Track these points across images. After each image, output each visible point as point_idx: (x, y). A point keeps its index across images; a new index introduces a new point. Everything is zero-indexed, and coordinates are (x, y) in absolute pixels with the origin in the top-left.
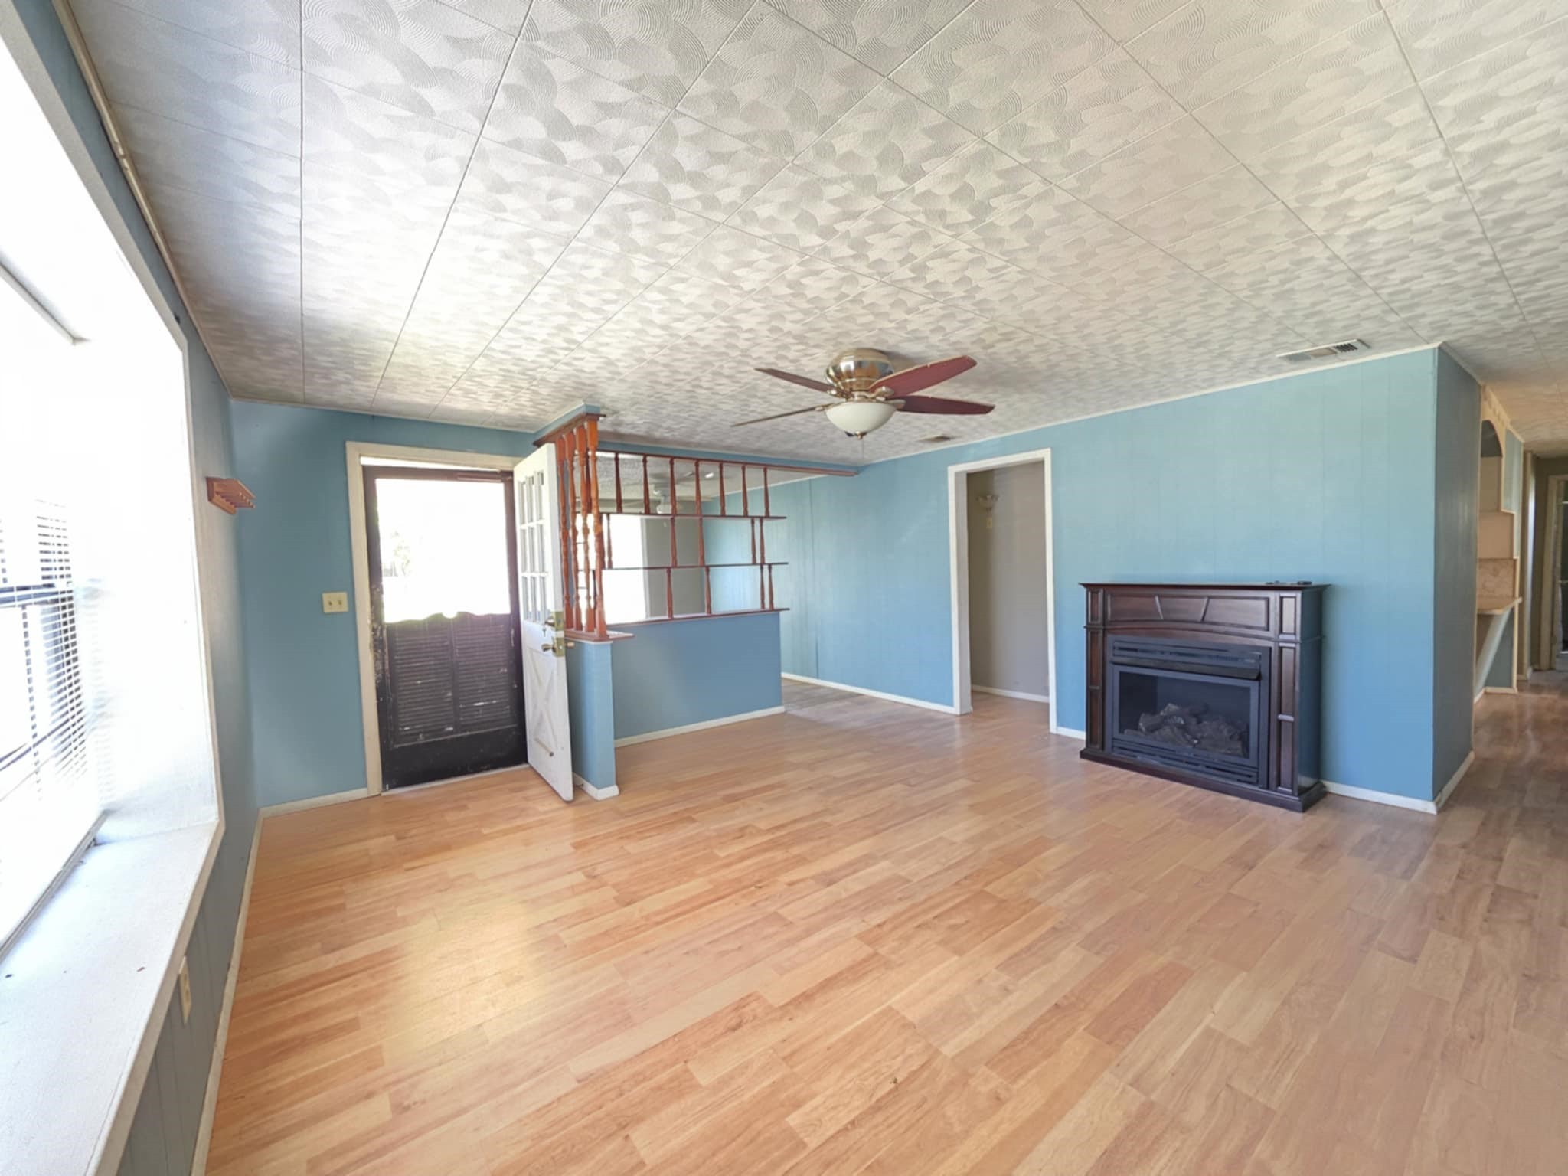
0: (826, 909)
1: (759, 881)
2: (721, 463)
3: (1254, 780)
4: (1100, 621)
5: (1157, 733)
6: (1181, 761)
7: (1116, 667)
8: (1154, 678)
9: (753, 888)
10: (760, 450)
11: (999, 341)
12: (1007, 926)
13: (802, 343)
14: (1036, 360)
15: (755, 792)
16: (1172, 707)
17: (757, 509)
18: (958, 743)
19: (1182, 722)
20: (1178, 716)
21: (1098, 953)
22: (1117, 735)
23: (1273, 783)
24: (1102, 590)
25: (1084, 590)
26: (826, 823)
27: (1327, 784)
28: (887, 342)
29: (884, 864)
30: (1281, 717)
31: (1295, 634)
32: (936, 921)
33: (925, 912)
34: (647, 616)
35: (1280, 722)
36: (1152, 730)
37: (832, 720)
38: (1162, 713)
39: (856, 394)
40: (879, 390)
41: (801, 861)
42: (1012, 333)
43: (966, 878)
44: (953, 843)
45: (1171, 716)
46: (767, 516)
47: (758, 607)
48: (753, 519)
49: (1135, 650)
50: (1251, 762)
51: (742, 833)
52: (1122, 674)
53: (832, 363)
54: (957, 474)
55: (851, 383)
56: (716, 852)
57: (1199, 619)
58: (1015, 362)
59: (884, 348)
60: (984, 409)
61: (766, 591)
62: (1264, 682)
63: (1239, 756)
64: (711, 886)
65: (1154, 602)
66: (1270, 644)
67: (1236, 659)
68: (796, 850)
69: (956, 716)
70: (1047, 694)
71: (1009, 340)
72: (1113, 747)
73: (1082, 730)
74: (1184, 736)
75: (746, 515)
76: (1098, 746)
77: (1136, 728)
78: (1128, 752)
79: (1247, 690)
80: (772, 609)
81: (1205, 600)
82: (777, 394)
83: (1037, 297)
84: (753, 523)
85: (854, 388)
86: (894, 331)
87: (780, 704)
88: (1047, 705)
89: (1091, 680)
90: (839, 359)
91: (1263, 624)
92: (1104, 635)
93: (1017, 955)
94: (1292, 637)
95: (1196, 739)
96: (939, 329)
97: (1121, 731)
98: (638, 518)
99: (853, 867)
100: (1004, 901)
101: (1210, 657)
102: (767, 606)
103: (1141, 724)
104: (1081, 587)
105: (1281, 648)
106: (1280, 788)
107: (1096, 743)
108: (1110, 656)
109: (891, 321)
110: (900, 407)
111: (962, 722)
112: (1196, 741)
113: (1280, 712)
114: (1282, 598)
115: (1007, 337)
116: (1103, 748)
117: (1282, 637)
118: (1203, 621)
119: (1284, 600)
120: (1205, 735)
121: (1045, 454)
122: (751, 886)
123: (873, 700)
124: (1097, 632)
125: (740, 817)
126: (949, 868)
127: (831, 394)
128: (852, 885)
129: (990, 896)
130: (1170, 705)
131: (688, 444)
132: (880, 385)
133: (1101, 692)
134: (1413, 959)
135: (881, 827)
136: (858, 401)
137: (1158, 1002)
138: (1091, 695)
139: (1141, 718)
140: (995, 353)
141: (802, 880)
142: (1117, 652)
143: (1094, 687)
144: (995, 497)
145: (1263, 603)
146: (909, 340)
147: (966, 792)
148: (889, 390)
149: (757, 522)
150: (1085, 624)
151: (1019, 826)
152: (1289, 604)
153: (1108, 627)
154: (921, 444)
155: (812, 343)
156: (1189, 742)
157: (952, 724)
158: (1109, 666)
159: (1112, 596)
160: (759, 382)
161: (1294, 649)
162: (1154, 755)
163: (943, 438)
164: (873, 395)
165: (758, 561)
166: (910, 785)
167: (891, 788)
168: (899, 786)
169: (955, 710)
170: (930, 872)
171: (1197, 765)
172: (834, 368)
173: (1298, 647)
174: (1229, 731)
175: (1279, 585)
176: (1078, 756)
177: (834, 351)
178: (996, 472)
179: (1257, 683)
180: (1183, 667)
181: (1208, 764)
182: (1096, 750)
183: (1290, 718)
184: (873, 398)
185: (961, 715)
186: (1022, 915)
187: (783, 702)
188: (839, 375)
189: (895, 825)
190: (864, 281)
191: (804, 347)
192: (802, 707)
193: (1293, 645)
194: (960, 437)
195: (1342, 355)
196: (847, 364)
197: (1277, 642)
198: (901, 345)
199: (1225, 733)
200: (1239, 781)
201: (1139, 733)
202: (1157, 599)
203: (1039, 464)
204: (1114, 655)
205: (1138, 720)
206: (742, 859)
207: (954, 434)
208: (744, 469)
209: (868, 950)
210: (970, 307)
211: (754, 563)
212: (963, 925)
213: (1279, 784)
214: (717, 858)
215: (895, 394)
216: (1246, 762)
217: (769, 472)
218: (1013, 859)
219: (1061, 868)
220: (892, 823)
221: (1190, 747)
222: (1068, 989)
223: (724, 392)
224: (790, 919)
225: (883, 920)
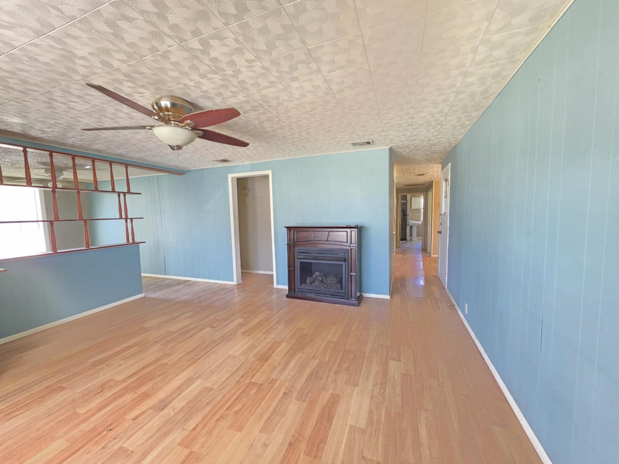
0: (159, 430)
1: (111, 425)
2: (93, 160)
3: (344, 297)
4: (292, 242)
5: (313, 284)
6: (321, 294)
7: (298, 260)
8: (311, 263)
9: (105, 432)
10: (120, 155)
11: (251, 110)
12: (263, 400)
13: (132, 82)
14: (267, 125)
15: (117, 354)
16: (317, 273)
17: (121, 187)
18: (237, 299)
19: (321, 279)
20: (319, 276)
21: (304, 401)
22: (299, 287)
23: (350, 298)
24: (293, 230)
25: (286, 229)
26: (164, 364)
27: (363, 294)
28: (190, 96)
29: (199, 381)
30: (352, 274)
31: (355, 244)
32: (227, 412)
33: (221, 408)
34: (47, 251)
35: (351, 275)
36: (311, 283)
37: (172, 297)
38: (314, 276)
39: (172, 122)
40: (186, 122)
41: (146, 396)
42: (256, 106)
43: (242, 377)
44: (235, 357)
45: (317, 277)
46: (129, 192)
47: (124, 241)
48: (119, 194)
49: (304, 253)
50: (343, 291)
51: (102, 389)
52: (301, 262)
53: (156, 100)
54: (232, 178)
55: (168, 115)
56: (78, 410)
57: (326, 239)
58: (258, 124)
59: (189, 100)
60: (245, 144)
61: (130, 233)
62: (347, 262)
63: (339, 289)
64: (69, 444)
65: (311, 233)
66: (348, 248)
67: (337, 254)
68: (143, 390)
69: (236, 285)
70: (272, 270)
71: (256, 111)
72: (298, 292)
73: (286, 285)
74: (322, 284)
75: (113, 191)
76: (292, 292)
77: (305, 283)
78: (303, 293)
79: (342, 265)
80: (134, 242)
81: (328, 233)
82: (123, 118)
83: (269, 87)
84: (119, 196)
85: (171, 118)
86: (193, 88)
87: (142, 293)
88: (272, 275)
89: (289, 266)
90: (160, 99)
91: (346, 241)
92: (294, 248)
93: (269, 418)
94: (354, 245)
95: (326, 285)
96: (219, 94)
97: (301, 285)
98: (37, 190)
99: (179, 390)
100: (261, 385)
101: (330, 254)
102: (131, 241)
103: (307, 281)
104: (285, 228)
105: (351, 249)
106: (352, 299)
107: (292, 291)
108: (296, 256)
109: (191, 80)
110: (200, 136)
111: (238, 289)
112: (326, 286)
113: (351, 272)
114: (351, 231)
115: (254, 109)
116: (294, 293)
117: (352, 245)
118: (327, 240)
119: (352, 232)
120: (328, 283)
121: (269, 172)
122: (104, 431)
123: (195, 282)
124: (291, 246)
125: (103, 376)
126: (233, 373)
127: (155, 119)
128: (179, 403)
129: (255, 384)
130: (316, 272)
131: (64, 144)
132: (186, 118)
133: (293, 270)
134: (399, 361)
135: (198, 357)
136: (174, 126)
137: (330, 419)
138: (290, 272)
139: (307, 279)
140: (249, 117)
141: (144, 412)
142: (299, 254)
143: (290, 269)
144: (249, 190)
145: (346, 233)
146: (203, 97)
147: (241, 325)
148: (192, 123)
149: (122, 196)
150: (287, 243)
151: (265, 339)
152: (353, 233)
153: (295, 244)
154: (215, 163)
155: (139, 83)
156: (324, 286)
157: (233, 290)
158: (296, 260)
159: (297, 231)
160: (105, 106)
161: (355, 249)
162: (312, 293)
163: (225, 161)
164: (183, 125)
165: (124, 217)
166: (213, 328)
167: (203, 331)
168: (208, 329)
169: (235, 283)
170: (224, 379)
171: (326, 294)
172: (157, 104)
173: (356, 248)
174: (336, 280)
175: (350, 226)
176: (286, 297)
177: (156, 94)
178: (249, 179)
179: (344, 262)
180: (321, 258)
181: (330, 294)
182: (292, 294)
183: (354, 274)
184: (183, 126)
185: (237, 285)
186: (270, 391)
187: (143, 290)
188: (160, 108)
189: (205, 354)
190: (169, 41)
191: (134, 85)
192: (155, 291)
193: (355, 248)
194: (233, 161)
195: (367, 146)
196: (165, 103)
197: (350, 247)
198: (199, 99)
199: (335, 281)
200: (340, 298)
201: (307, 285)
202: (312, 232)
203: (267, 177)
204: (298, 255)
205: (306, 280)
206: (99, 410)
207: (229, 159)
208: (111, 165)
209: (186, 451)
210: (236, 84)
211: (121, 218)
212: (242, 408)
213: (351, 298)
214: (79, 415)
215: (196, 126)
216: (342, 291)
217: (129, 168)
218: (264, 358)
219: (284, 356)
220: (203, 353)
221: (324, 288)
222: (294, 431)
223: (80, 109)
224: (131, 449)
225: (196, 424)
